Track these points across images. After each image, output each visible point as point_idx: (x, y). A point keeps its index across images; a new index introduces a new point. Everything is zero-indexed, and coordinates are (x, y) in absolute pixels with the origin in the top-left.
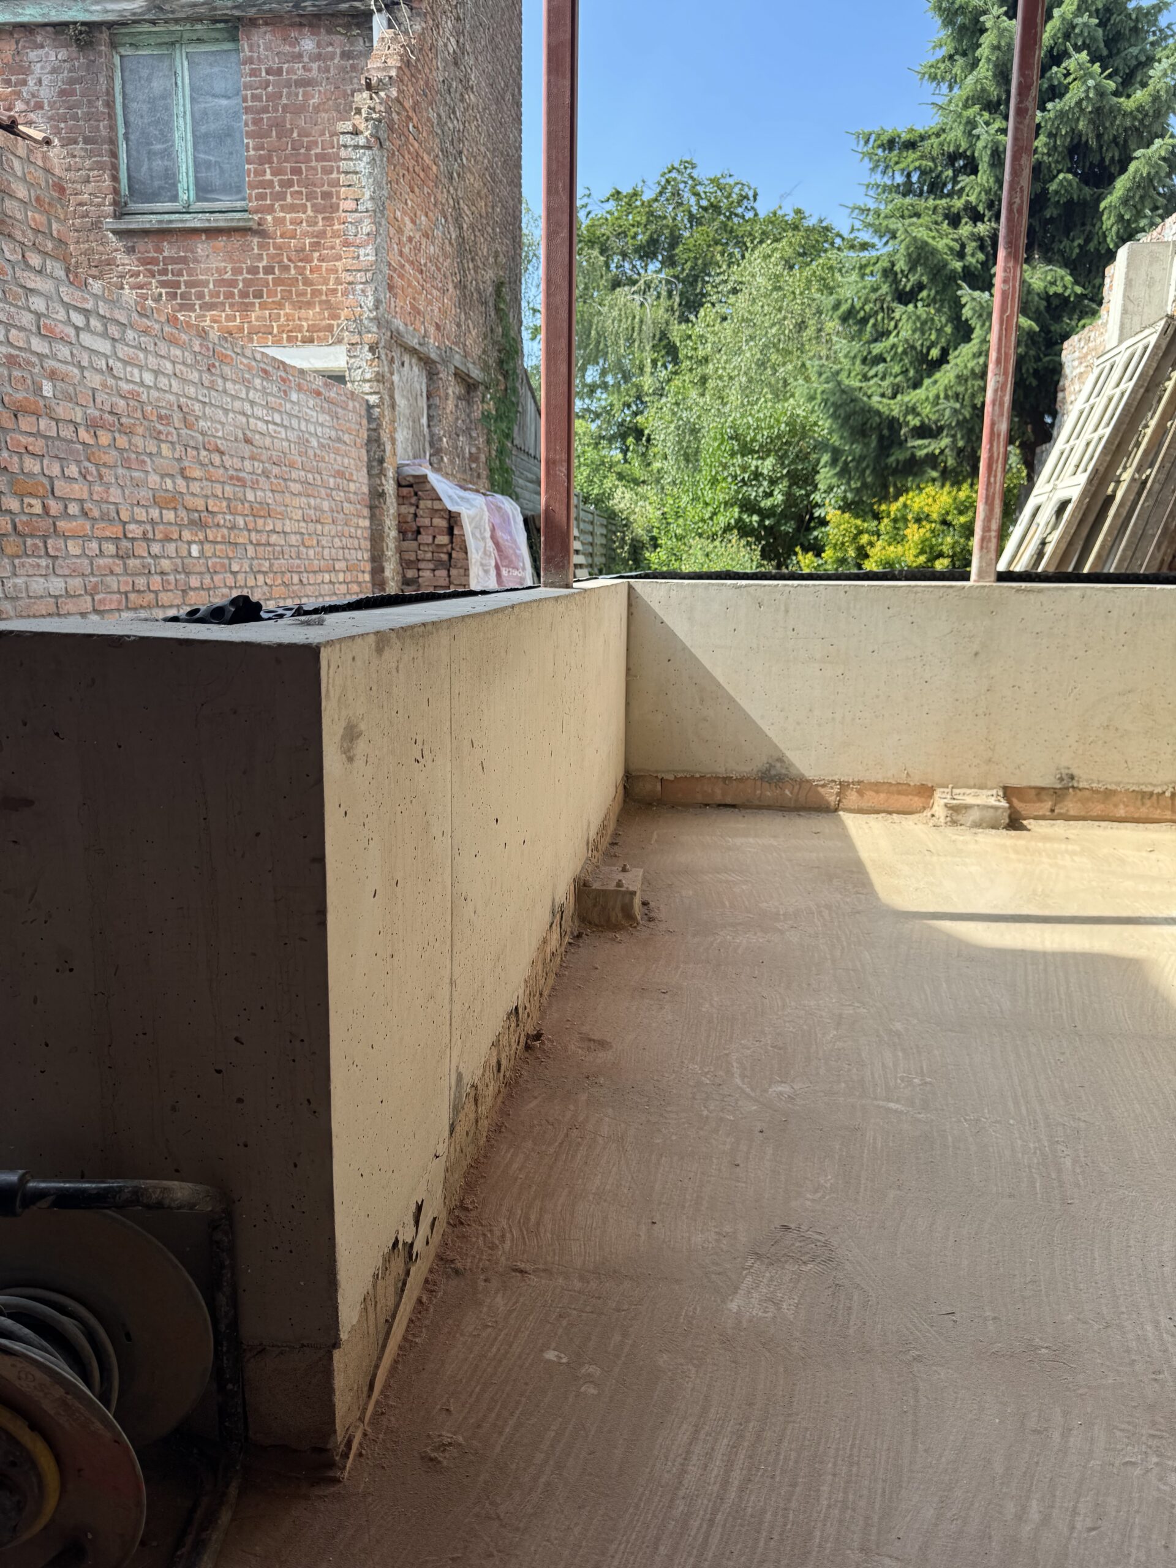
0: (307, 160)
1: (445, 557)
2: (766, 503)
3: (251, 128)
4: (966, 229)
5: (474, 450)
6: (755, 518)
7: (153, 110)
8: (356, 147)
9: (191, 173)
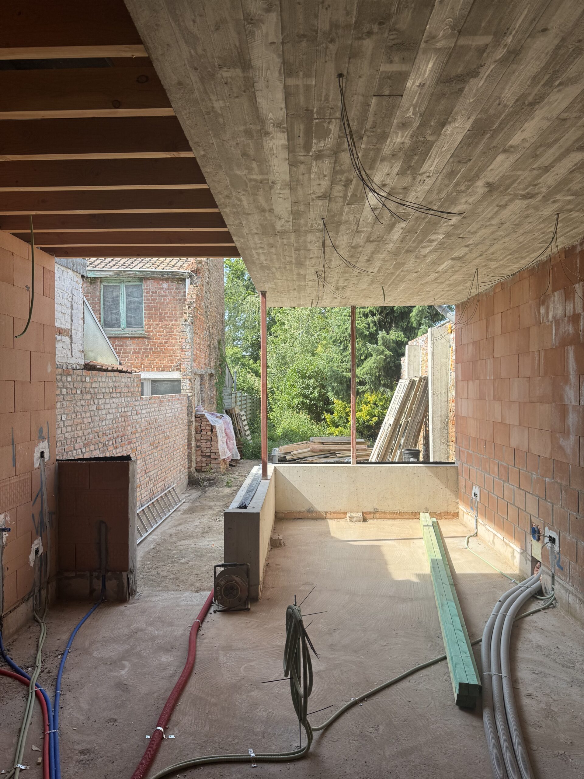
0: (164, 317)
1: (210, 438)
2: (312, 396)
3: (146, 308)
4: (370, 320)
5: (212, 395)
6: (308, 401)
7: (113, 301)
8: (186, 325)
9: (125, 319)
